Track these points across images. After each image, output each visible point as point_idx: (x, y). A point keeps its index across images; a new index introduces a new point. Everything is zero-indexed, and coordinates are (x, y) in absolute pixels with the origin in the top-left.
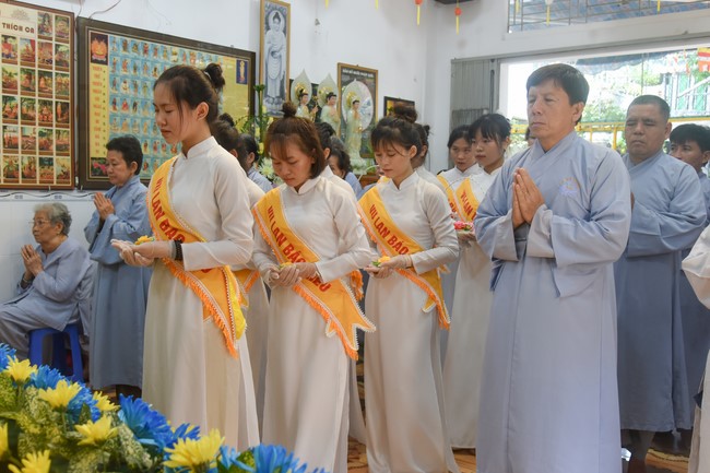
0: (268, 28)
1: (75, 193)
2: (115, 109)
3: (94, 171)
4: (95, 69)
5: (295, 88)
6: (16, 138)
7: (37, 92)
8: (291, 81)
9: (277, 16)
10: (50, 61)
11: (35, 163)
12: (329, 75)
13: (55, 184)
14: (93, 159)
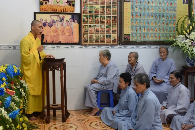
1: (118, 46)
2: (133, 17)
3: (125, 39)
4: (126, 4)
6: (99, 29)
7: (106, 14)
10: (110, 3)
11: (105, 36)
13: (111, 43)
14: (125, 35)
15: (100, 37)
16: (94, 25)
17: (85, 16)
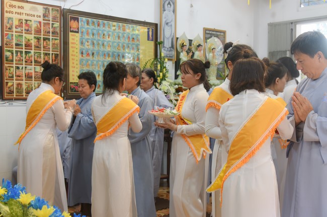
0: (164, 10)
2: (82, 56)
3: (72, 90)
4: (72, 35)
5: (179, 42)
6: (32, 73)
7: (42, 49)
8: (177, 38)
9: (169, 3)
10: (49, 32)
12: (198, 34)
14: (71, 83)
15: (33, 86)
16: (24, 66)
17: (9, 51)
